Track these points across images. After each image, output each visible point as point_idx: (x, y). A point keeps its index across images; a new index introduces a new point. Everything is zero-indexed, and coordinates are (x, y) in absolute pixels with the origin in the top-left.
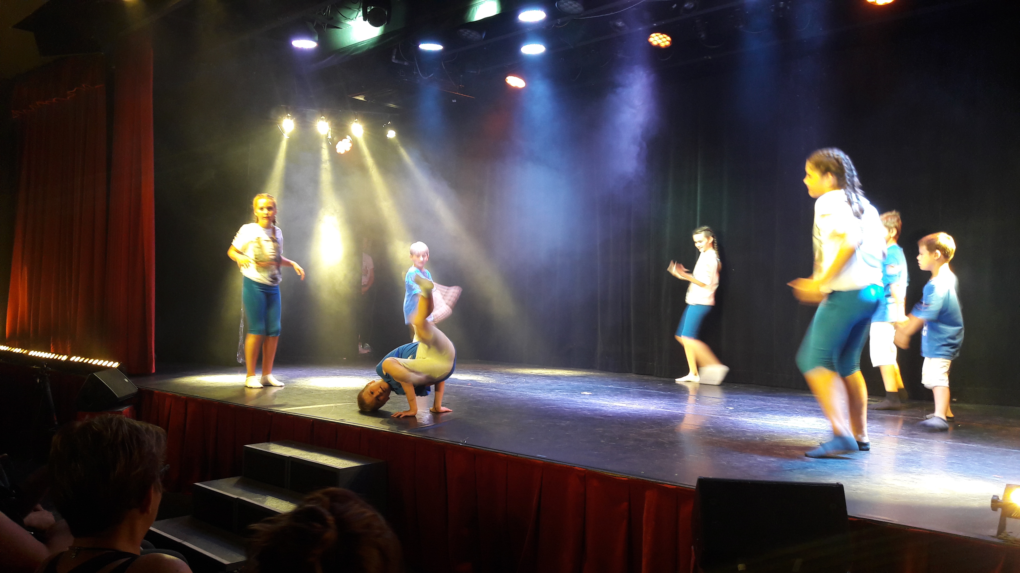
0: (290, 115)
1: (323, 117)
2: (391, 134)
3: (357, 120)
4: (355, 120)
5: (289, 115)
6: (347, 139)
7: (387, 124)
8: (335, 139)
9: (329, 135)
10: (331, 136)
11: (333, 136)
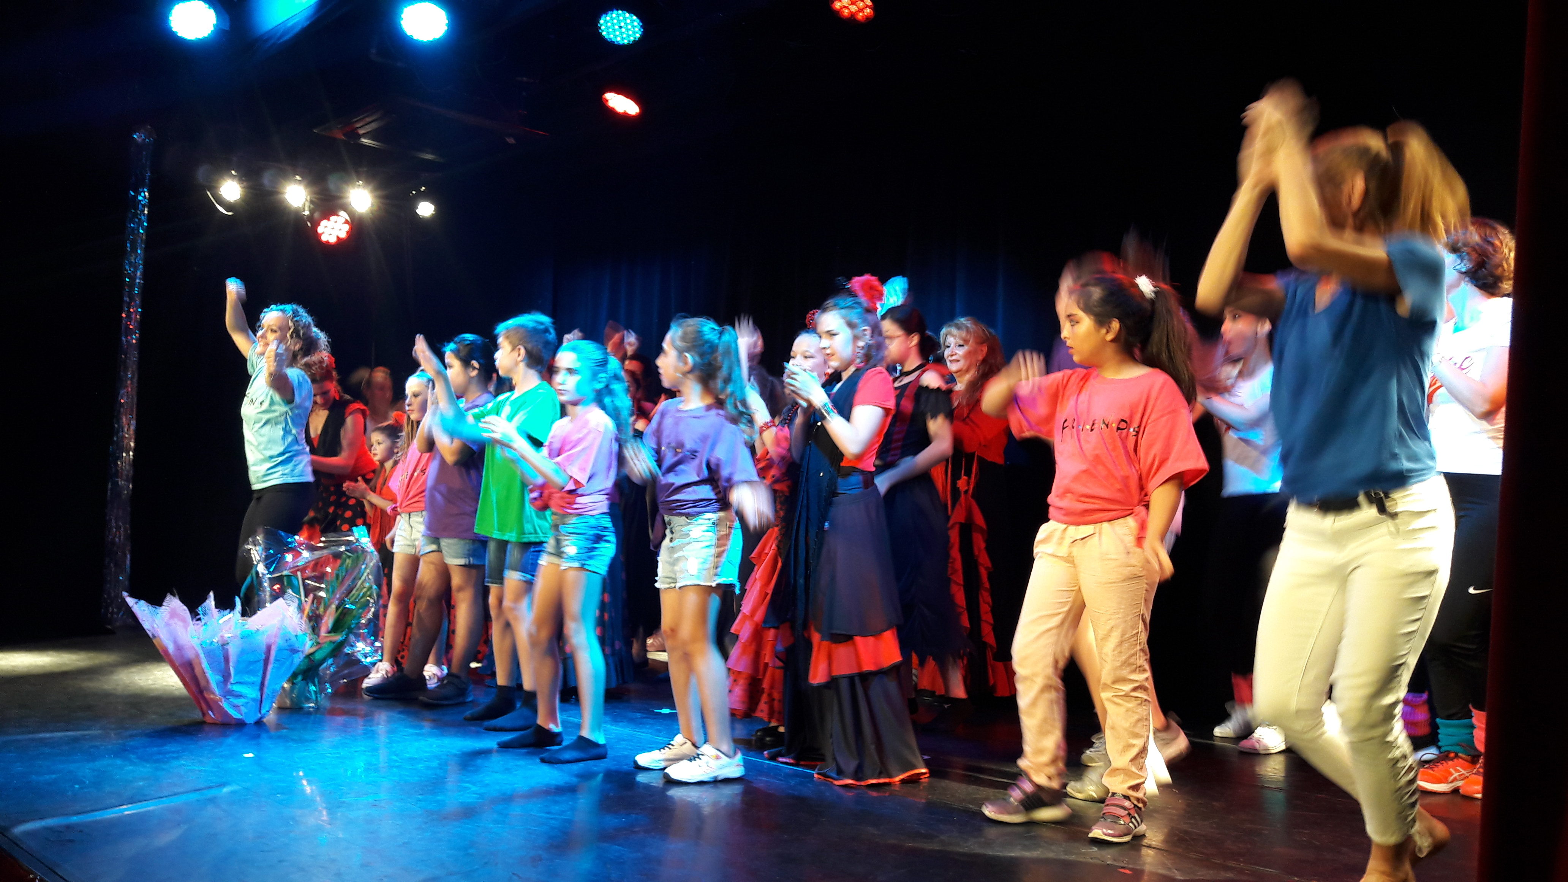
0: (235, 174)
1: (298, 178)
2: (426, 209)
3: (361, 182)
4: (357, 183)
5: (233, 172)
6: (339, 216)
7: (418, 191)
8: (317, 215)
9: (306, 208)
10: (310, 210)
11: (312, 211)
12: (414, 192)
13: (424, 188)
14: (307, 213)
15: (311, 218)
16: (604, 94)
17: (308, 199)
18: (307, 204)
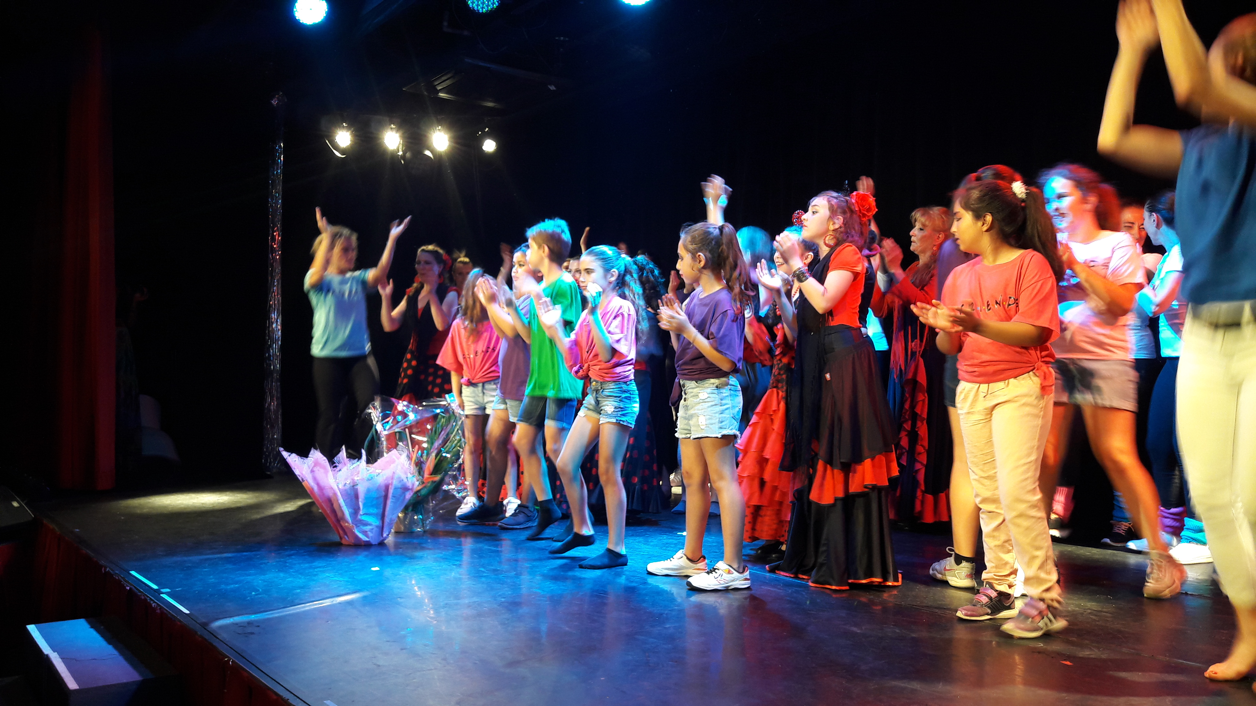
0: (347, 125)
1: (392, 126)
2: (489, 146)
3: (440, 127)
4: (437, 128)
5: (344, 124)
7: (483, 131)
8: (408, 155)
9: (400, 150)
10: (403, 151)
11: (405, 152)
12: (480, 133)
13: (487, 129)
14: (400, 153)
17: (401, 142)
18: (401, 147)
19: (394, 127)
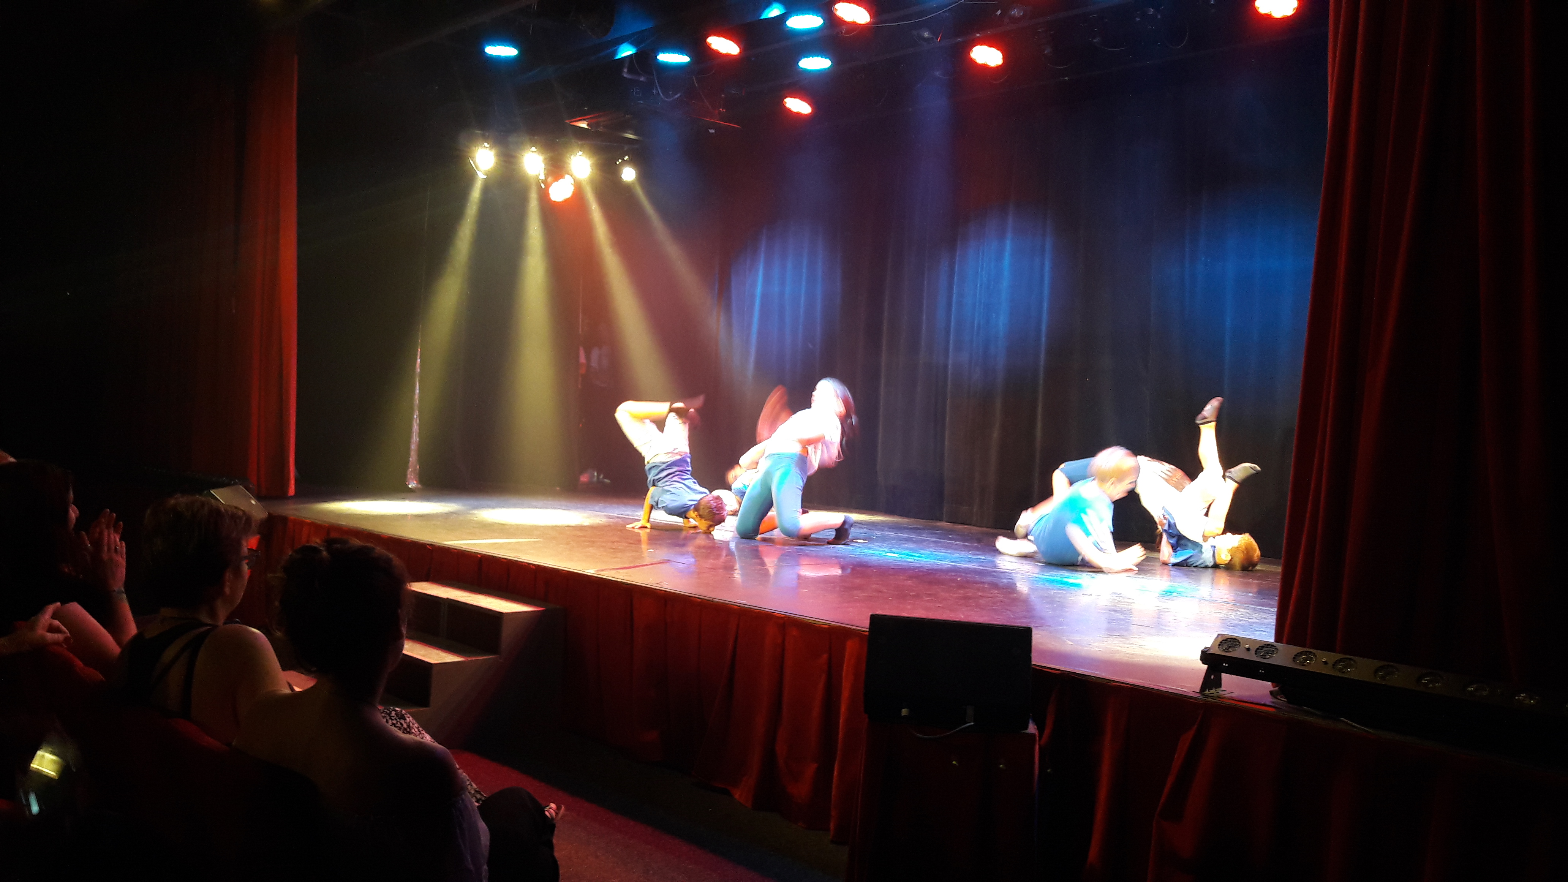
0: (488, 146)
1: (534, 149)
2: (629, 174)
3: (579, 150)
4: (576, 152)
5: (486, 144)
6: (566, 180)
7: (623, 160)
8: (550, 179)
10: (545, 175)
11: (547, 176)
12: (620, 161)
13: (626, 158)
14: (542, 177)
15: (544, 182)
16: (786, 98)
17: (543, 166)
18: (542, 170)
19: (536, 150)
